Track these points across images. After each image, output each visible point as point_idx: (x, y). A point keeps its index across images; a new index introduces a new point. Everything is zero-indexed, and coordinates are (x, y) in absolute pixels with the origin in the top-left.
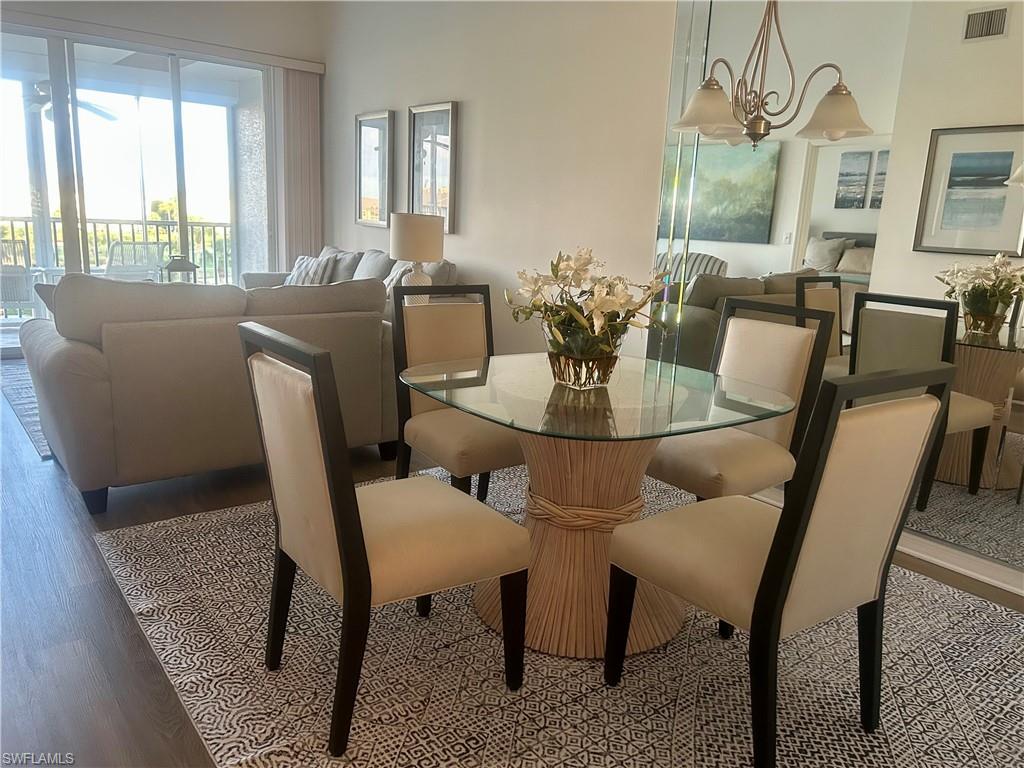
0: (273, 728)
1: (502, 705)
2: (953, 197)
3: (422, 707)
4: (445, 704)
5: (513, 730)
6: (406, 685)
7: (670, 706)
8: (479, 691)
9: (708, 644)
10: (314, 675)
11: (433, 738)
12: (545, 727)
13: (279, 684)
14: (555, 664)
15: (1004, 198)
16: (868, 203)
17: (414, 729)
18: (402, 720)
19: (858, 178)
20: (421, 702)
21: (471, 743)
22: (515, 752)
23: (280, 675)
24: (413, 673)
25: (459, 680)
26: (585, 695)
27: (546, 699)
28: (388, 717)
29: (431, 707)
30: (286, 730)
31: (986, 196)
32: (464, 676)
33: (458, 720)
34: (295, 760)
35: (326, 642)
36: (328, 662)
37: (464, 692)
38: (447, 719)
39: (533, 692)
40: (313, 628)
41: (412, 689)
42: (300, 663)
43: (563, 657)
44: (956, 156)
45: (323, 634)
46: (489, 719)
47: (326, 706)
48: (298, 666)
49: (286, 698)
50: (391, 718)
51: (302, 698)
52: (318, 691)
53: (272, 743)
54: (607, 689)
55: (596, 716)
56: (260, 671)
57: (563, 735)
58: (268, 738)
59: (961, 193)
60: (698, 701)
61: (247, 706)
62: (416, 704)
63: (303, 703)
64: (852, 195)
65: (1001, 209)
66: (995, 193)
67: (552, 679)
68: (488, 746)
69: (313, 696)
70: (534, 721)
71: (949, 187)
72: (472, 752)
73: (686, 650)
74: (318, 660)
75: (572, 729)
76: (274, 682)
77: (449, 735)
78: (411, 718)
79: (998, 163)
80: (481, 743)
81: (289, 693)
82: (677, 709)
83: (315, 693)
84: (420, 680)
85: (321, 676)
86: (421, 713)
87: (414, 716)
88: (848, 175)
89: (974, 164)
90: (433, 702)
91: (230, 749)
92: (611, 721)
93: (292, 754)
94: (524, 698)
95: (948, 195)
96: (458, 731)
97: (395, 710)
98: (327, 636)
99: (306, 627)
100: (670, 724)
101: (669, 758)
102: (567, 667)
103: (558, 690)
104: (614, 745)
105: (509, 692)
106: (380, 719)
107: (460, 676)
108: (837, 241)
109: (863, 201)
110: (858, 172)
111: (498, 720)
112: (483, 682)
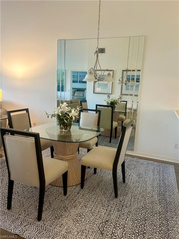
0: (21, 221)
1: (66, 199)
4: (54, 203)
5: (71, 203)
7: (94, 189)
8: (59, 198)
11: (57, 210)
12: (76, 200)
13: (14, 212)
15: (108, 83)
17: (52, 210)
21: (65, 208)
22: (74, 207)
23: (12, 210)
26: (79, 192)
27: (73, 195)
28: (45, 210)
30: (24, 220)
31: (104, 83)
32: (54, 196)
33: (59, 205)
34: (31, 225)
36: (22, 203)
37: (56, 199)
38: (57, 205)
39: (70, 195)
42: (15, 206)
46: (65, 202)
47: (29, 212)
53: (23, 224)
54: (82, 189)
55: (83, 195)
56: (6, 211)
58: (21, 224)
61: (10, 219)
62: (49, 205)
63: (23, 214)
64: (75, 80)
66: (106, 82)
68: (68, 207)
69: (24, 211)
70: (73, 200)
72: (66, 210)
74: (19, 204)
76: (12, 212)
77: (59, 208)
81: (18, 213)
85: (22, 207)
86: (51, 206)
87: (50, 207)
88: (74, 76)
90: (52, 203)
91: (14, 229)
92: (86, 195)
93: (30, 224)
96: (61, 207)
100: (96, 192)
103: (74, 193)
104: (90, 199)
108: (74, 90)
109: (77, 81)
110: (76, 75)
111: (67, 202)
112: (59, 196)
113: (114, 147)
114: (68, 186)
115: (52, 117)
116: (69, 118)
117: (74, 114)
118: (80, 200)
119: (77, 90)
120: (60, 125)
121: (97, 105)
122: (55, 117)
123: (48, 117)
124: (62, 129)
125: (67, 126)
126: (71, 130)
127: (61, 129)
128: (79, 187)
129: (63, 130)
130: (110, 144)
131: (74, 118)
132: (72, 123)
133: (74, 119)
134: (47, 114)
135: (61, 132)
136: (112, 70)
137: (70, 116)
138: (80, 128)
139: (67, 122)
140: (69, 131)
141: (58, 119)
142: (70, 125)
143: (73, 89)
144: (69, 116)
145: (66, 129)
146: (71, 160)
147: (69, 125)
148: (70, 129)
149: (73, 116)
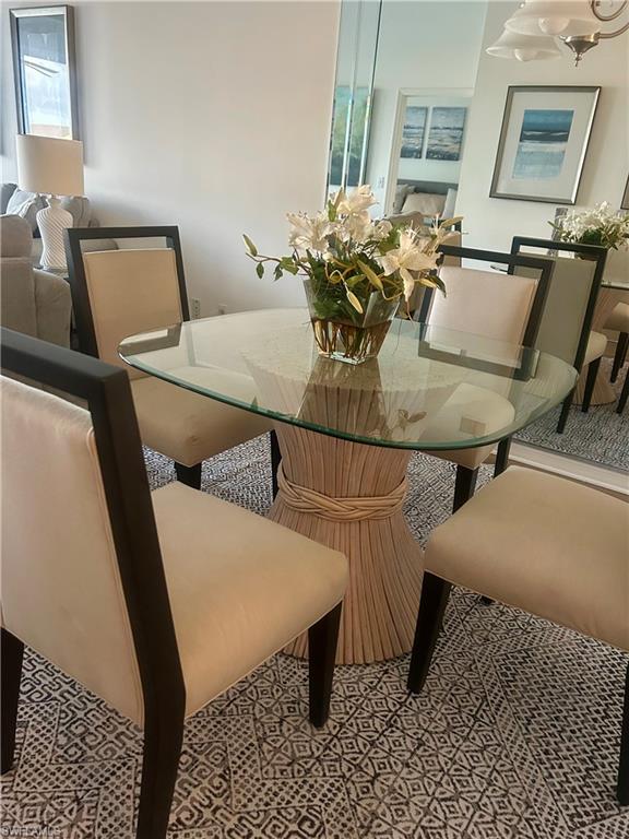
1: (317, 754)
2: (523, 150)
3: (225, 785)
4: (250, 771)
5: (344, 790)
6: (191, 751)
7: (484, 707)
8: (282, 740)
9: (478, 615)
10: (65, 767)
12: (377, 775)
13: (20, 796)
14: (347, 676)
15: (564, 152)
16: (424, 153)
18: (207, 814)
19: (416, 131)
20: (221, 776)
22: (362, 827)
23: (18, 780)
24: (195, 731)
25: (252, 729)
26: (395, 713)
27: (359, 731)
28: (187, 814)
29: (236, 782)
31: (548, 150)
32: (255, 720)
33: (276, 794)
35: (64, 708)
36: (78, 740)
37: (265, 746)
38: (261, 795)
39: (342, 725)
40: (38, 688)
41: (202, 758)
42: (39, 752)
43: (351, 666)
44: (527, 113)
45: (56, 694)
46: (311, 781)
47: (99, 819)
48: (38, 757)
49: (38, 819)
50: (192, 815)
51: (62, 813)
52: (80, 794)
54: (414, 698)
55: (421, 742)
57: (400, 781)
59: (530, 146)
60: (506, 693)
62: (216, 782)
63: (65, 822)
64: (411, 146)
65: (560, 162)
66: (556, 147)
67: (352, 699)
68: (327, 826)
69: (75, 805)
70: (361, 770)
71: (521, 141)
73: (461, 627)
74: (62, 740)
75: (406, 770)
76: (12, 795)
77: (275, 822)
78: (218, 808)
79: (560, 120)
80: (317, 823)
81: (39, 808)
82: (493, 709)
83: (77, 800)
84: (206, 740)
85: (75, 767)
86: (226, 794)
87: (220, 802)
88: (410, 127)
89: (541, 120)
90: (235, 773)
92: (439, 745)
94: (336, 736)
95: (520, 147)
96: (282, 811)
97: (193, 799)
98: (62, 696)
99: (28, 687)
100: (496, 732)
101: (518, 783)
102: (361, 678)
103: (366, 714)
104: (459, 781)
105: (316, 732)
106: (179, 820)
107: (251, 721)
108: (401, 187)
109: (420, 152)
110: (416, 125)
111: (321, 780)
112: (281, 723)
113: (576, 458)
114: (339, 660)
115: (279, 274)
116: (378, 282)
117: (412, 258)
118: (402, 779)
119: (417, 191)
120: (324, 327)
121: (518, 242)
122: (295, 272)
123: (260, 271)
124: (331, 351)
125: (360, 333)
126: (381, 356)
127: (326, 344)
128: (399, 675)
129: (338, 355)
130: (559, 438)
131: (408, 285)
132: (392, 318)
133: (407, 293)
134: (254, 253)
135: (326, 364)
136: (592, 89)
137: (387, 273)
138: (425, 351)
139: (365, 306)
140: (371, 363)
141: (315, 290)
142: (379, 329)
143: (400, 182)
144: (379, 270)
145: (352, 350)
146: (364, 526)
147: (372, 329)
148: (375, 350)
149: (404, 274)
